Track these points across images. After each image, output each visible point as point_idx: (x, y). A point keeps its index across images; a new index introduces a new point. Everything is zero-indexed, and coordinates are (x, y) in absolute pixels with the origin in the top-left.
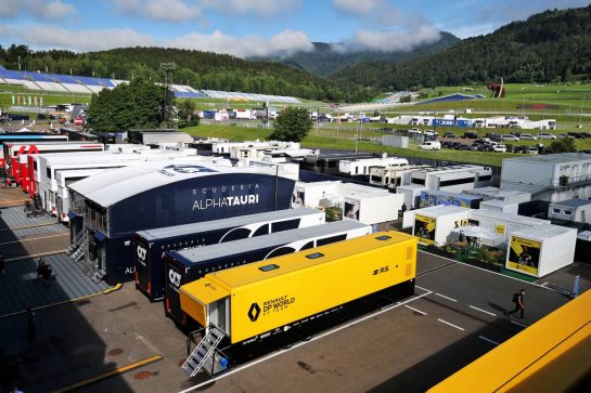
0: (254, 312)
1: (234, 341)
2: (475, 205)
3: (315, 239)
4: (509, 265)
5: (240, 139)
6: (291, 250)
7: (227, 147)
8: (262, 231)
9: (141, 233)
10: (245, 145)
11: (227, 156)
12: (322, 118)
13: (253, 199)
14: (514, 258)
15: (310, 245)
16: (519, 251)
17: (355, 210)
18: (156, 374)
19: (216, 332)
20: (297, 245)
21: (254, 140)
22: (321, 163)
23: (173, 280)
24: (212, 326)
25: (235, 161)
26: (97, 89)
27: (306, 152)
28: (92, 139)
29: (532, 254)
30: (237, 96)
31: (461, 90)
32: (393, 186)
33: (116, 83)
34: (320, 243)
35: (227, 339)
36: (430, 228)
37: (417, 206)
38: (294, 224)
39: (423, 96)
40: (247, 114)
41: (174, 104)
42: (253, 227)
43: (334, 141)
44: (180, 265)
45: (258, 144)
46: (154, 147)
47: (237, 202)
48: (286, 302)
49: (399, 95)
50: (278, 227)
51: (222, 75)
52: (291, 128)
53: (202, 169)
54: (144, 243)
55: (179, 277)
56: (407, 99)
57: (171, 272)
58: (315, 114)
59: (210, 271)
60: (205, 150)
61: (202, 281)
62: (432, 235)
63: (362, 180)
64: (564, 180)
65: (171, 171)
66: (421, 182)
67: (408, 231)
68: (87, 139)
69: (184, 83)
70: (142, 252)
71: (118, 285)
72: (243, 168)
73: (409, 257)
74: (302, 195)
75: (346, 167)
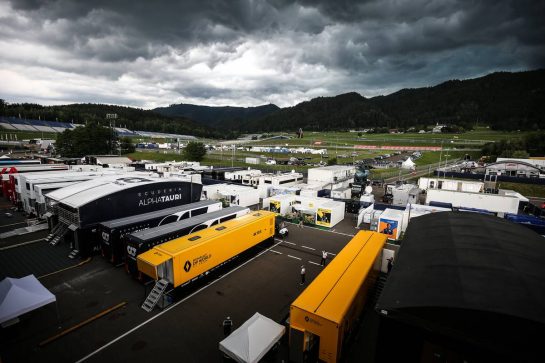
0: (187, 266)
1: (176, 286)
2: (298, 193)
3: (219, 219)
4: (318, 223)
5: (163, 161)
6: (206, 226)
7: (155, 166)
8: (186, 216)
9: (104, 224)
10: (167, 164)
11: (155, 171)
12: (211, 148)
13: (177, 197)
14: (319, 219)
15: (216, 223)
16: (321, 215)
17: (237, 199)
18: (124, 314)
19: (162, 281)
20: (209, 223)
21: (171, 160)
22: (214, 174)
23: (130, 253)
24: (160, 279)
25: (161, 174)
26: (61, 130)
27: (204, 168)
28: (59, 162)
29: (328, 217)
30: (159, 136)
31: (282, 134)
32: (254, 185)
33: (74, 126)
34: (222, 220)
35: (170, 285)
36: (277, 207)
37: (269, 196)
38: (204, 211)
39: (264, 137)
40: (165, 146)
41: (118, 139)
42: (180, 214)
43: (219, 161)
44: (135, 242)
45: (174, 163)
46: (105, 166)
47: (167, 199)
48: (207, 258)
49: (251, 136)
50: (195, 213)
51: (147, 122)
52: (195, 153)
53: (143, 180)
54: (107, 230)
55: (135, 250)
56: (255, 138)
57: (129, 247)
58: (207, 146)
59: (156, 244)
60: (141, 167)
61: (151, 252)
62: (279, 211)
63: (238, 182)
64: (335, 179)
65: (122, 182)
66: (270, 182)
67: (266, 209)
68: (55, 162)
69: (123, 127)
70: (106, 236)
71: (89, 259)
72: (167, 178)
73: (271, 224)
74: (205, 193)
75: (228, 176)
